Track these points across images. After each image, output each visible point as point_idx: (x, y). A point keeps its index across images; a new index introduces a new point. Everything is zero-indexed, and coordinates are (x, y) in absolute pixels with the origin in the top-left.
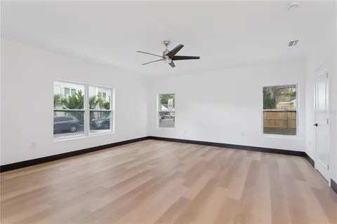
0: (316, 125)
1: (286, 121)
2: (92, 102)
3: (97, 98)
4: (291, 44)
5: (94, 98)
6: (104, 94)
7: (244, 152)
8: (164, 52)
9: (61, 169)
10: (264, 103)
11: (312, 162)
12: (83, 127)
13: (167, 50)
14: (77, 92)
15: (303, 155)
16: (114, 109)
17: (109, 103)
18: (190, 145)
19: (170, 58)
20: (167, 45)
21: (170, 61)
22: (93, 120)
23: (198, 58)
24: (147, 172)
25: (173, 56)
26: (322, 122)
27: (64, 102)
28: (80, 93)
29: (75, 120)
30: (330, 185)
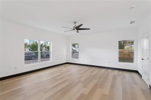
0: (143, 59)
1: (129, 55)
2: (41, 46)
3: (44, 44)
4: (131, 23)
5: (43, 44)
6: (47, 43)
7: (110, 70)
8: (74, 27)
9: (28, 79)
10: (119, 46)
11: (141, 76)
12: (38, 57)
13: (75, 26)
14: (35, 42)
15: (136, 72)
16: (51, 51)
17: (49, 47)
18: (85, 67)
19: (77, 29)
20: (75, 23)
21: (77, 31)
22: (42, 54)
23: (89, 29)
24: (67, 80)
25: (78, 28)
26: (145, 58)
27: (29, 46)
28: (36, 42)
29: (34, 54)
30: (149, 87)
